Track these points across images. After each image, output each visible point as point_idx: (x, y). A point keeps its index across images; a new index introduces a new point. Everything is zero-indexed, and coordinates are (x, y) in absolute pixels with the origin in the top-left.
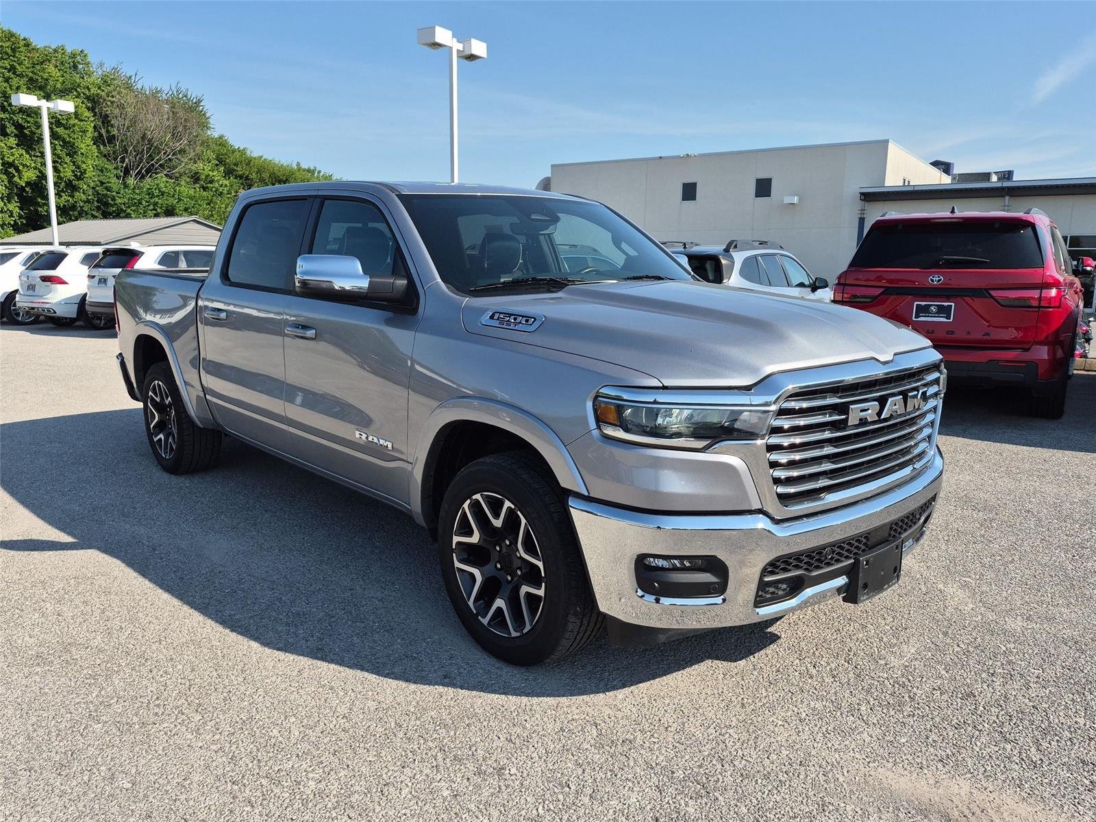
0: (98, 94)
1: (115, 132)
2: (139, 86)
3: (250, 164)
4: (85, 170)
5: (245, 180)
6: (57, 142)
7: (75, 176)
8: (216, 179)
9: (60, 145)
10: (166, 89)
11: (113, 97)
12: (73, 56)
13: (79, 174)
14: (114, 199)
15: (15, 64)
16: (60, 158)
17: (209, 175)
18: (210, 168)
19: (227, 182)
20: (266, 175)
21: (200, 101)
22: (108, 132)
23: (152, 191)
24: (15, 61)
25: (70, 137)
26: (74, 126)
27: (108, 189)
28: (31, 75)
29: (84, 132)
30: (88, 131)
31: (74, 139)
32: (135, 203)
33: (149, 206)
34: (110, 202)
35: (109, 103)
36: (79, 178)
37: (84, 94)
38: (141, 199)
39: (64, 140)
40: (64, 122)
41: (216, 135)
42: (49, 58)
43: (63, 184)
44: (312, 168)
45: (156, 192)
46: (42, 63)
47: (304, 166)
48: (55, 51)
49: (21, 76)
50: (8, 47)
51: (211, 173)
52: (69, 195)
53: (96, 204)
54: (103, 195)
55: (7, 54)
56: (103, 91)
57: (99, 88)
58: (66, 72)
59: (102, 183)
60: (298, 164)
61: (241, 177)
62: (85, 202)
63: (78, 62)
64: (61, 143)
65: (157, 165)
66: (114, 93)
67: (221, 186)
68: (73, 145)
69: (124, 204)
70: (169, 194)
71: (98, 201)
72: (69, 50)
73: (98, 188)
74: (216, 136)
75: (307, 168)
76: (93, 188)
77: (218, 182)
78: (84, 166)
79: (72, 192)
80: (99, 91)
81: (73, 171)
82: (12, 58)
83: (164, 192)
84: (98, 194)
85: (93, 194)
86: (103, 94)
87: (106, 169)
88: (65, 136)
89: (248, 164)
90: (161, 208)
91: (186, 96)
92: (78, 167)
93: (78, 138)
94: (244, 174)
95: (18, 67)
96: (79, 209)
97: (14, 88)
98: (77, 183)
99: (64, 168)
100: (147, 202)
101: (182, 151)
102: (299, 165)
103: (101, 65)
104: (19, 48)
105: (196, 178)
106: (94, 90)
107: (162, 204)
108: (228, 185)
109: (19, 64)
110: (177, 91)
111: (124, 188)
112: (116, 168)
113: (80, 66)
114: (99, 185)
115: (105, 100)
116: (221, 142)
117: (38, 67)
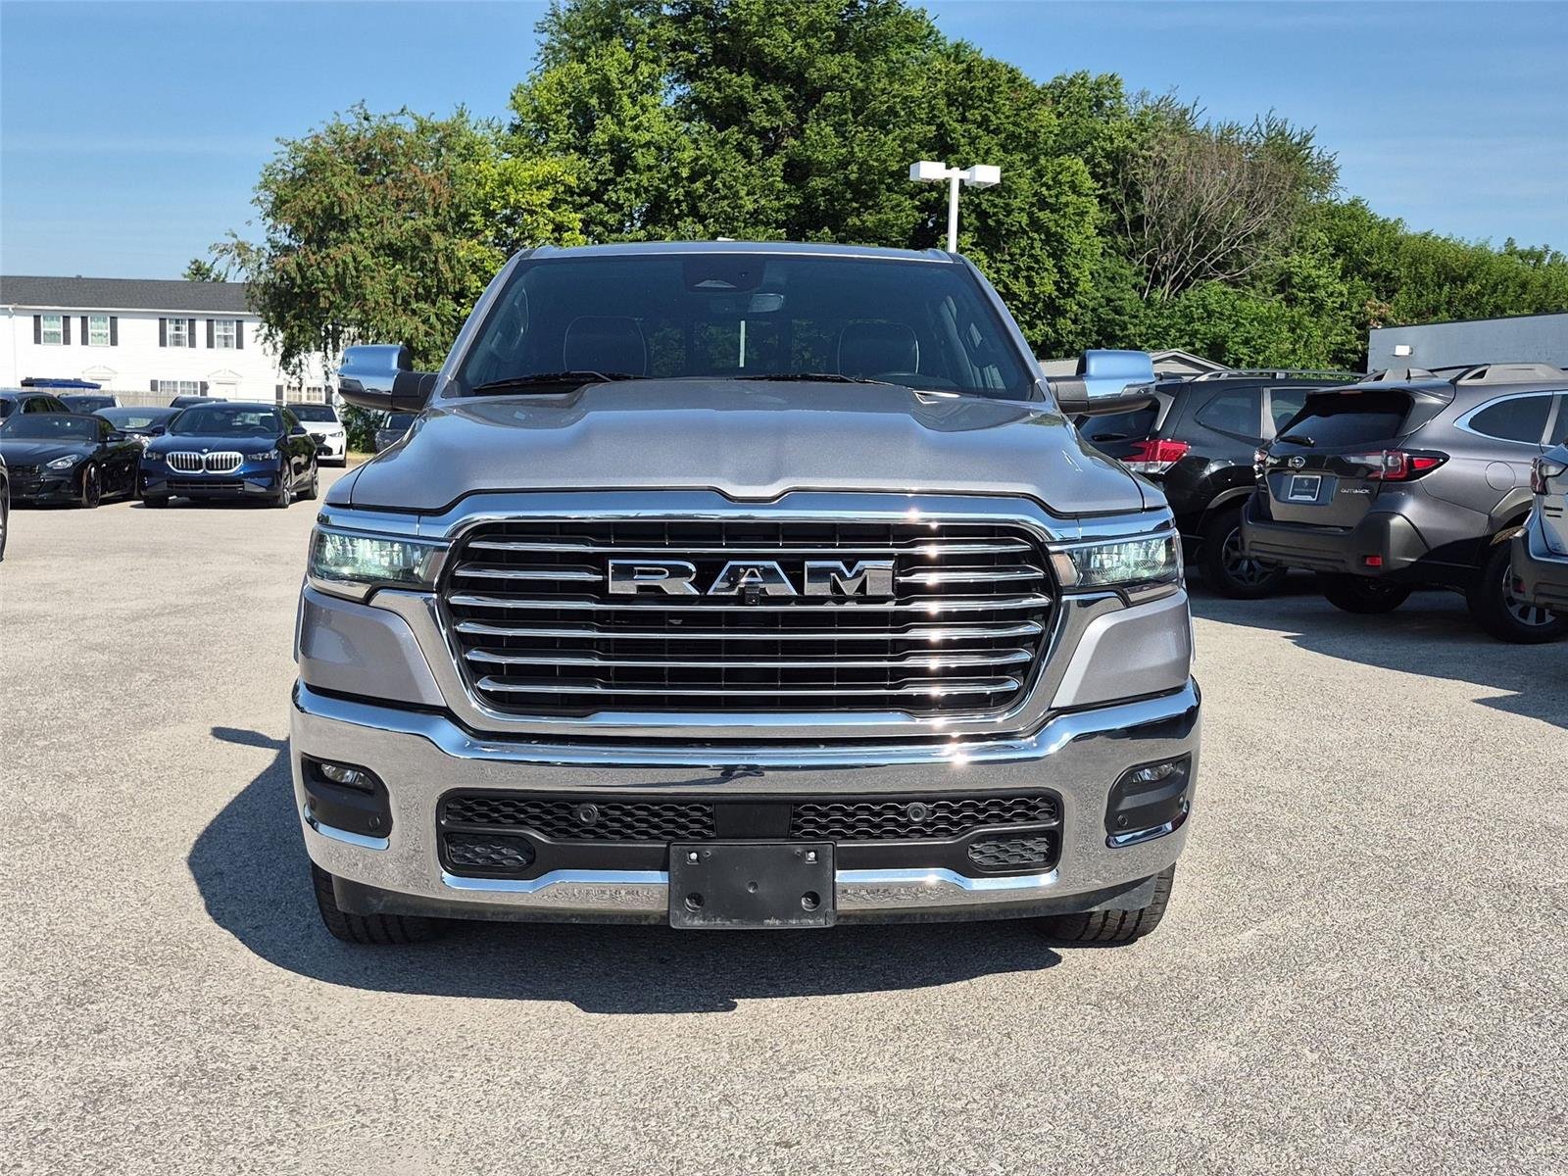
0: (1125, 147)
1: (1145, 210)
2: (1199, 125)
3: (1397, 249)
4: (1078, 279)
5: (1384, 281)
6: (1036, 236)
7: (1059, 289)
8: (1322, 282)
9: (1041, 240)
10: (1247, 123)
11: (1151, 148)
12: (1099, 86)
13: (1066, 287)
14: (1124, 328)
15: (989, 113)
16: (1037, 261)
17: (1309, 276)
18: (1313, 263)
19: (1344, 289)
20: (1427, 270)
21: (1307, 139)
22: (1134, 210)
23: (1191, 312)
24: (989, 109)
25: (1058, 225)
26: (1066, 205)
27: (1118, 311)
28: (1011, 128)
29: (1083, 214)
30: (1087, 212)
31: (1063, 228)
32: (1158, 333)
33: (1181, 337)
34: (1118, 332)
35: (1141, 161)
36: (1067, 295)
37: (1103, 149)
38: (1170, 326)
39: (1048, 234)
40: (1052, 200)
41: (1345, 199)
42: (1042, 96)
43: (1040, 305)
44: (1539, 248)
45: (1198, 312)
46: (1030, 106)
47: (1522, 245)
48: (1072, 83)
49: (996, 132)
50: (983, 88)
51: (1314, 273)
52: (1048, 324)
53: (1095, 337)
54: (1109, 321)
55: (980, 99)
56: (1134, 140)
57: (1129, 137)
58: (1081, 116)
59: (1109, 300)
60: (1510, 242)
61: (1375, 276)
62: (1077, 334)
63: (1105, 97)
64: (1043, 237)
65: (1209, 265)
66: (1153, 143)
67: (1332, 294)
68: (1060, 239)
69: (1140, 336)
70: (1221, 314)
71: (1098, 333)
72: (1092, 78)
73: (1101, 310)
74: (1346, 202)
75: (1527, 248)
76: (1094, 310)
77: (1325, 287)
78: (1076, 273)
79: (1054, 318)
80: (1128, 142)
81: (1056, 283)
82: (985, 104)
83: (1214, 311)
84: (1100, 319)
85: (1092, 320)
86: (1133, 146)
87: (1121, 275)
88: (1051, 224)
89: (1394, 250)
90: (1202, 341)
91: (1282, 134)
92: (1068, 275)
93: (1069, 226)
94: (1382, 270)
95: (993, 118)
96: (1067, 347)
97: (981, 152)
98: (1062, 301)
99: (1043, 278)
100: (1180, 330)
101: (1262, 235)
102: (1512, 244)
103: (1143, 95)
104: (999, 86)
105: (1284, 283)
106: (1120, 141)
107: (1205, 334)
108: (1345, 292)
109: (995, 113)
110: (1268, 126)
111: (1147, 307)
112: (1138, 274)
113: (1107, 103)
114: (1104, 304)
115: (1134, 156)
116: (1355, 211)
117: (1024, 114)
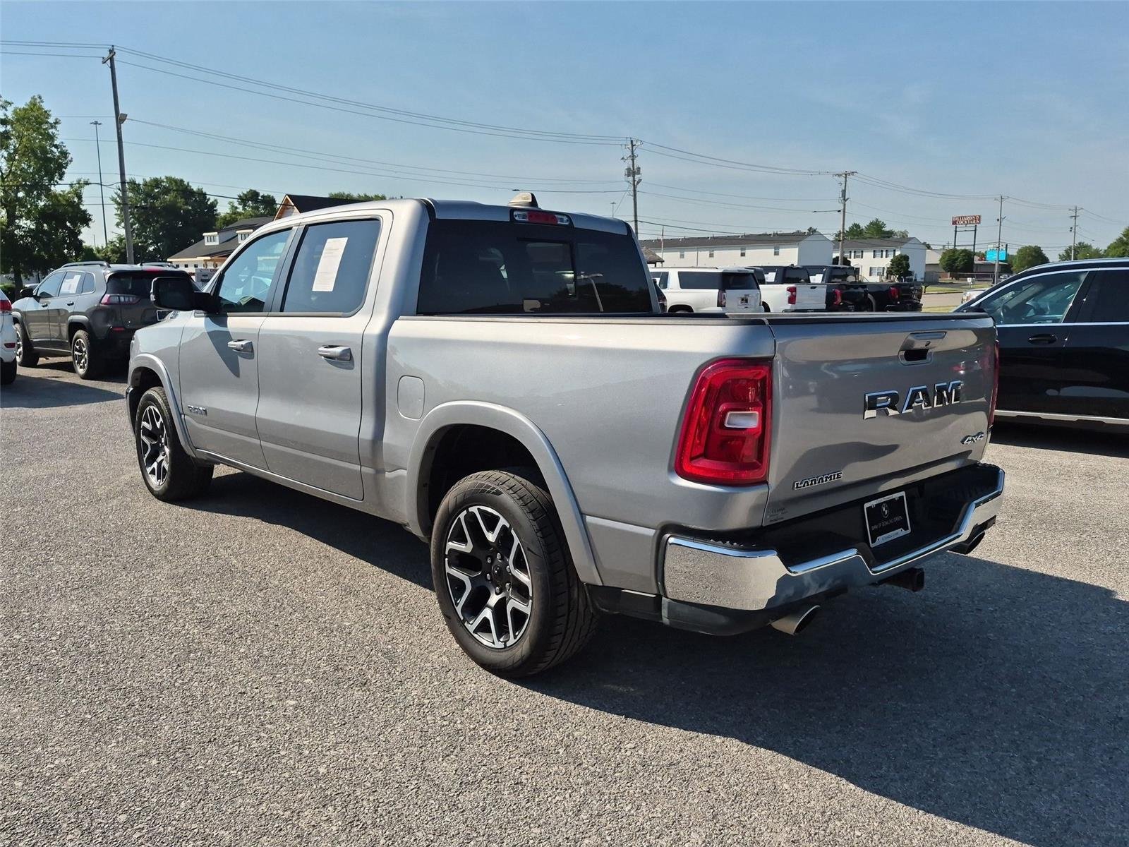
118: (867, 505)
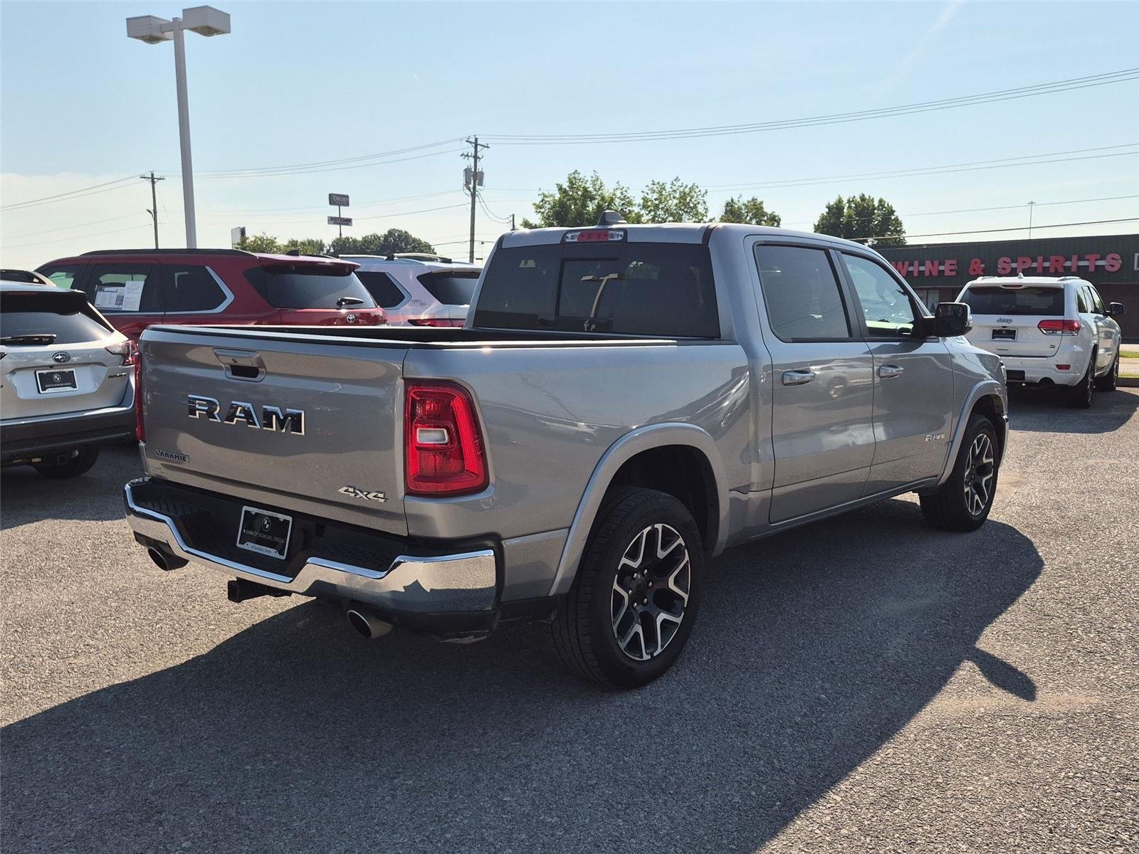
118: (245, 508)
